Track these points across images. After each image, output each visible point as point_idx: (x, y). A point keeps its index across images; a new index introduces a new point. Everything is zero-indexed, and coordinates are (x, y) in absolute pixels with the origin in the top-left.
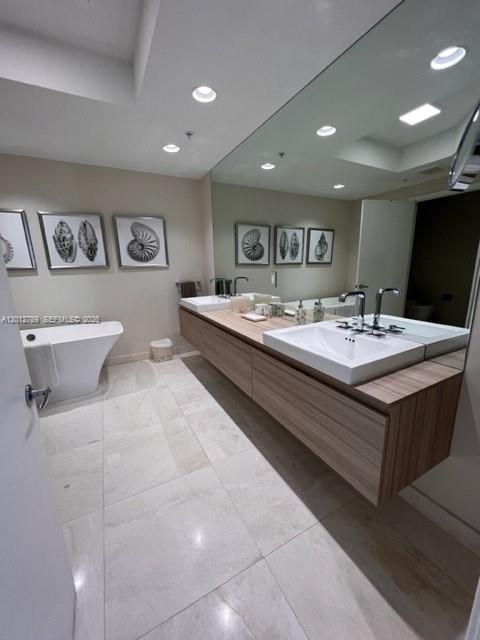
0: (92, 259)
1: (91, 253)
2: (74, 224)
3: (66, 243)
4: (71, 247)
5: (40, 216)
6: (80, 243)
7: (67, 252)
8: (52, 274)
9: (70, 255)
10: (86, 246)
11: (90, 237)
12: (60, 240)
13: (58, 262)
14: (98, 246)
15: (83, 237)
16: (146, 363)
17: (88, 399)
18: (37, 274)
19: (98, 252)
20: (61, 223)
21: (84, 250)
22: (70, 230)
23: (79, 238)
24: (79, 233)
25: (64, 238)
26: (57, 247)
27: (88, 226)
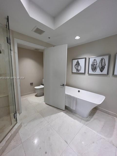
0: (101, 71)
1: (102, 69)
2: (98, 60)
3: (94, 66)
4: (96, 67)
5: (89, 58)
6: (99, 66)
7: (94, 69)
8: (89, 75)
9: (95, 70)
10: (100, 67)
11: (103, 63)
12: (93, 65)
13: (91, 72)
14: (105, 67)
15: (100, 64)
16: (115, 118)
17: (82, 119)
18: (85, 75)
19: (105, 69)
20: (94, 60)
21: (100, 68)
22: (97, 62)
23: (99, 64)
24: (99, 63)
25: (94, 64)
26: (92, 67)
27: (103, 60)
